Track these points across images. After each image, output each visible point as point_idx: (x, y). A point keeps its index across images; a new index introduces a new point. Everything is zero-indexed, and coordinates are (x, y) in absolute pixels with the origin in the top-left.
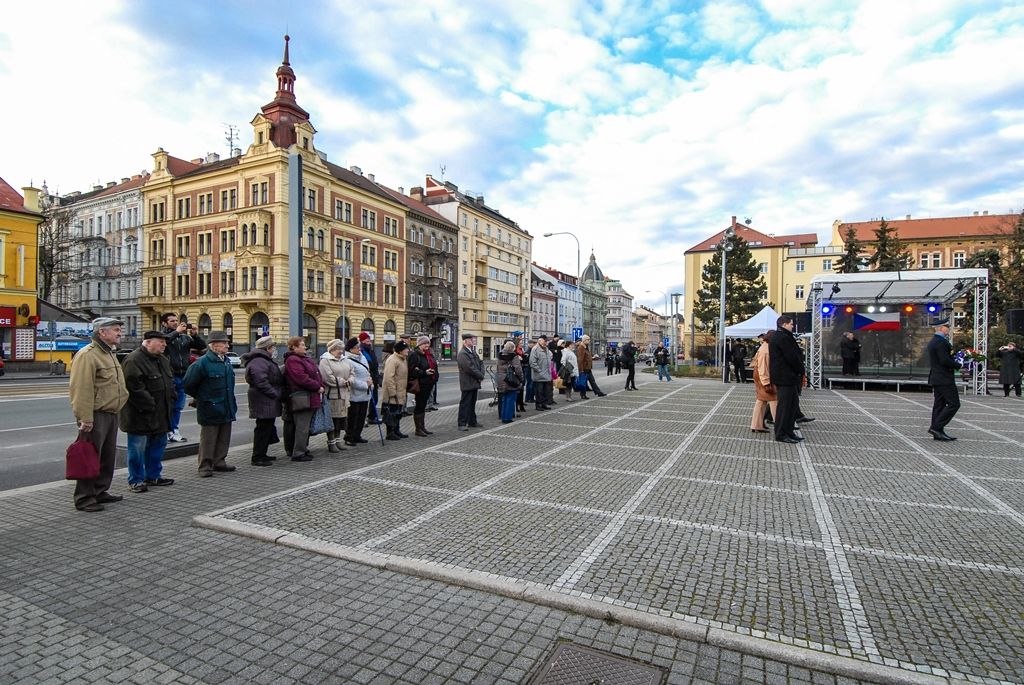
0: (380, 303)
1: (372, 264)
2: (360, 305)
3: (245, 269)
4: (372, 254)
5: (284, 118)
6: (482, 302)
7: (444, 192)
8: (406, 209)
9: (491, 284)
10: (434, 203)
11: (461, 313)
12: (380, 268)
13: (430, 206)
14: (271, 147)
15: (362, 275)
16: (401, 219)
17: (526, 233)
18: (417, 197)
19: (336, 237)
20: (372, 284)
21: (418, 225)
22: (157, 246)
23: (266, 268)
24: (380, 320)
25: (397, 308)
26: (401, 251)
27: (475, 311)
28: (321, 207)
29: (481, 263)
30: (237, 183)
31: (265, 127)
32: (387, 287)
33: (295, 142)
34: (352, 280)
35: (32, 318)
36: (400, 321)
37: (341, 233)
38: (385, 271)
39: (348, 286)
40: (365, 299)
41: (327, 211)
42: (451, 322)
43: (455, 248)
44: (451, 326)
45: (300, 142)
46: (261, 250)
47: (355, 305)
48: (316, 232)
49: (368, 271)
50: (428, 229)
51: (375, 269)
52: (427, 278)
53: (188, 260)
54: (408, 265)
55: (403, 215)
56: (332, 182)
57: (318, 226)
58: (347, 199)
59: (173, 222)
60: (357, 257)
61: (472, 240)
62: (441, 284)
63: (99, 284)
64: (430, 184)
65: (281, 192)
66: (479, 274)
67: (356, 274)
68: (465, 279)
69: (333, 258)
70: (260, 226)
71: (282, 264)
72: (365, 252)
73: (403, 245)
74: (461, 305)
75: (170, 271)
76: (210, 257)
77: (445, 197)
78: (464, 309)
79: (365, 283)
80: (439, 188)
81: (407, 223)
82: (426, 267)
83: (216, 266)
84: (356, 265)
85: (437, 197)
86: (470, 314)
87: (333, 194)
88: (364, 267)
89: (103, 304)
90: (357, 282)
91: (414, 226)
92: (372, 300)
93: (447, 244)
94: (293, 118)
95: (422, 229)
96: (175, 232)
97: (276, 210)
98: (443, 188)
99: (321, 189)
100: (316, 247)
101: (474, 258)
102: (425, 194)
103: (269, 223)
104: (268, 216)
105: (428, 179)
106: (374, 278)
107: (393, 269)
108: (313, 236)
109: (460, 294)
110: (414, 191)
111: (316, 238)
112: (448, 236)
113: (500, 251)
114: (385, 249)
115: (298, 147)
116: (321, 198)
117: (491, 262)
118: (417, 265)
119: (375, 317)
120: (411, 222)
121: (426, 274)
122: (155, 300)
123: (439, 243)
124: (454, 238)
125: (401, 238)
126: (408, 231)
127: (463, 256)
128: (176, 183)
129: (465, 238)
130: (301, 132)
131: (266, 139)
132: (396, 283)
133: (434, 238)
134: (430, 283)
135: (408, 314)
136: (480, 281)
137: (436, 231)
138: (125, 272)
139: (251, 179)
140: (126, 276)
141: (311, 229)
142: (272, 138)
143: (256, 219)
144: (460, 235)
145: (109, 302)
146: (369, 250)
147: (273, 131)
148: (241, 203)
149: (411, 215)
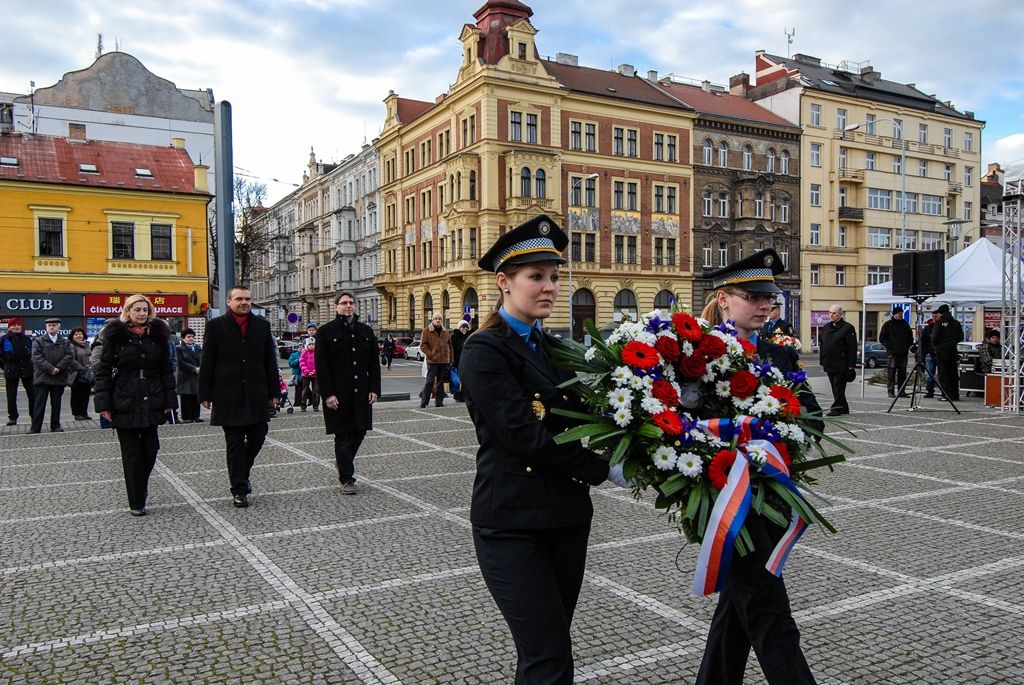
0: (646, 264)
1: (632, 209)
2: (612, 270)
3: (453, 232)
4: (632, 193)
5: (496, 23)
6: (856, 251)
7: (782, 73)
8: (693, 116)
9: (871, 218)
10: (764, 95)
11: (806, 275)
12: (646, 212)
13: (759, 102)
14: (478, 67)
15: (614, 227)
16: (684, 134)
17: (969, 117)
18: (739, 89)
19: (571, 175)
20: (632, 239)
21: (716, 137)
22: (391, 210)
23: (473, 230)
24: (646, 291)
25: (677, 272)
26: (685, 182)
27: (840, 268)
28: (546, 136)
29: (852, 184)
30: (448, 123)
31: (472, 41)
32: (659, 241)
33: (507, 52)
34: (598, 235)
35: (203, 305)
36: (684, 291)
37: (579, 168)
38: (655, 217)
39: (591, 245)
40: (619, 259)
41: (556, 140)
42: (787, 288)
43: (795, 165)
44: (787, 295)
45: (515, 51)
46: (466, 207)
47: (602, 271)
48: (534, 173)
49: (626, 219)
50: (736, 142)
51: (637, 216)
52: (734, 220)
53: (414, 226)
54: (699, 202)
55: (688, 125)
56: (564, 98)
57: (535, 163)
58: (589, 117)
59: (401, 181)
60: (605, 200)
61: (831, 152)
62: (760, 228)
63: (350, 262)
64: (761, 65)
65: (488, 127)
66: (848, 204)
67: (605, 226)
68: (816, 216)
69: (565, 206)
70: (466, 174)
71: (490, 223)
72: (619, 192)
73: (688, 172)
74: (806, 260)
75: (400, 242)
76: (430, 220)
77: (781, 83)
78: (815, 267)
79: (619, 238)
80: (776, 68)
81: (695, 137)
82: (733, 203)
83: (436, 233)
84: (605, 210)
85: (770, 87)
86: (828, 276)
87: (565, 115)
88: (618, 213)
89: (354, 286)
90: (605, 238)
91: (709, 141)
92: (632, 261)
93: (778, 160)
94: (506, 19)
95: (724, 144)
96: (404, 193)
97: (483, 150)
98: (780, 67)
99: (546, 111)
100: (534, 193)
101: (835, 178)
102: (753, 82)
103: (475, 169)
104: (476, 160)
105: (758, 58)
106: (635, 229)
107: (671, 211)
108: (529, 179)
109: (805, 241)
110: (734, 82)
111: (533, 182)
112: (779, 146)
113: (898, 158)
114: (654, 183)
115: (511, 59)
116: (546, 122)
117: (871, 180)
118: (716, 201)
119: (637, 287)
120: (703, 134)
121: (732, 214)
122: (386, 279)
123: (759, 161)
124: (792, 148)
125: (684, 162)
126: (699, 150)
127: (809, 175)
128: (402, 132)
129: (817, 146)
130: (515, 37)
131: (474, 56)
132: (675, 233)
133: (749, 155)
134: (739, 228)
135: (696, 280)
136: (850, 217)
137: (753, 141)
138: (369, 246)
139: (461, 113)
140: (369, 251)
141: (527, 170)
142: (480, 54)
143: (458, 166)
144: (806, 142)
145: (358, 282)
146: (626, 189)
147: (482, 42)
148: (453, 149)
149: (701, 123)
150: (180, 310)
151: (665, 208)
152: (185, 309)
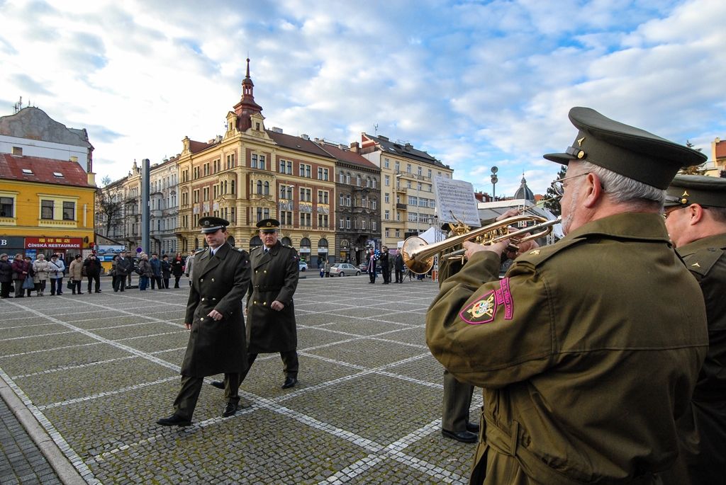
0: (315, 227)
1: (309, 201)
2: (299, 229)
3: (222, 209)
4: (308, 194)
5: (245, 112)
6: (404, 222)
7: (373, 144)
8: (335, 161)
9: (410, 209)
10: (365, 153)
11: (383, 233)
12: (315, 203)
13: (363, 156)
14: (236, 132)
15: (300, 209)
16: (331, 168)
17: (448, 167)
18: (354, 149)
19: (280, 184)
20: (309, 215)
21: (345, 170)
22: (185, 196)
23: (233, 208)
24: (315, 239)
25: (329, 230)
26: (332, 190)
27: (397, 230)
28: (269, 166)
29: (402, 194)
30: (220, 156)
31: (233, 119)
32: (321, 216)
33: (250, 126)
34: (293, 212)
35: (91, 244)
36: (331, 239)
37: (284, 182)
38: (318, 205)
39: (289, 217)
40: (303, 225)
41: (273, 168)
42: (375, 238)
43: (379, 184)
44: (376, 241)
45: (254, 126)
46: (230, 197)
47: (295, 229)
48: (263, 183)
49: (306, 205)
50: (354, 173)
51: (311, 204)
52: (353, 208)
53: (199, 204)
54: (338, 200)
55: (333, 165)
56: (277, 149)
57: (264, 179)
58: (289, 158)
59: (192, 181)
60: (296, 196)
61: (393, 180)
62: (364, 211)
63: (159, 221)
64: (364, 139)
65: (241, 161)
66: (401, 202)
67: (296, 208)
68: (387, 207)
69: (277, 198)
70: (229, 182)
71: (242, 205)
72: (302, 193)
73: (333, 186)
74: (384, 226)
75: (190, 212)
76: (208, 202)
77: (372, 148)
78: (387, 229)
79: (303, 214)
80: (370, 141)
81: (336, 170)
82: (353, 200)
83: (211, 209)
84: (296, 201)
85: (368, 149)
86: (393, 233)
87: (278, 157)
88: (302, 203)
89: (161, 233)
90: (296, 214)
91: (342, 172)
92: (309, 225)
93: (371, 182)
94: (251, 111)
95: (349, 174)
96: (193, 188)
97: (238, 171)
98: (372, 141)
99: (269, 155)
100: (263, 192)
101: (395, 191)
102: (360, 146)
103: (234, 179)
104: (234, 176)
105: (363, 136)
106: (310, 210)
107: (326, 203)
108: (261, 185)
109: (383, 218)
110: (353, 145)
111: (263, 187)
112: (372, 176)
113: (421, 183)
114: (319, 190)
115: (252, 130)
116: (269, 160)
117: (410, 192)
118: (345, 199)
119: (311, 237)
120: (339, 169)
121: (352, 205)
122: (182, 230)
123: (364, 182)
124: (377, 177)
125: (332, 181)
126: (338, 177)
127: (385, 189)
128: (193, 157)
129: (387, 177)
130: (254, 120)
131: (234, 127)
132: (327, 212)
133: (359, 179)
134: (355, 211)
135: (337, 234)
136: (401, 208)
137: (361, 173)
138: (171, 213)
139: (227, 153)
140: (171, 215)
141: (260, 181)
142: (237, 126)
143: (226, 178)
144: (383, 175)
145: (164, 231)
146: (306, 192)
147: (238, 120)
148: (222, 169)
149: (338, 164)
150: (78, 246)
151: (323, 201)
152: (81, 245)
